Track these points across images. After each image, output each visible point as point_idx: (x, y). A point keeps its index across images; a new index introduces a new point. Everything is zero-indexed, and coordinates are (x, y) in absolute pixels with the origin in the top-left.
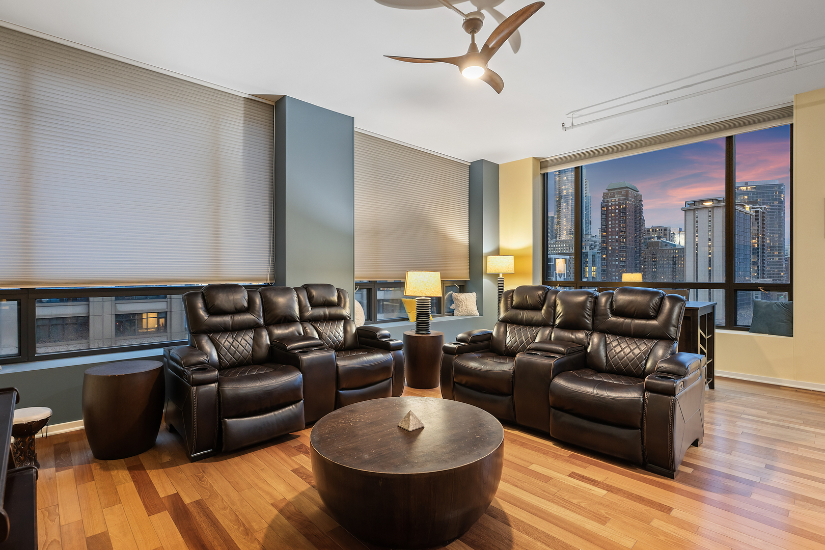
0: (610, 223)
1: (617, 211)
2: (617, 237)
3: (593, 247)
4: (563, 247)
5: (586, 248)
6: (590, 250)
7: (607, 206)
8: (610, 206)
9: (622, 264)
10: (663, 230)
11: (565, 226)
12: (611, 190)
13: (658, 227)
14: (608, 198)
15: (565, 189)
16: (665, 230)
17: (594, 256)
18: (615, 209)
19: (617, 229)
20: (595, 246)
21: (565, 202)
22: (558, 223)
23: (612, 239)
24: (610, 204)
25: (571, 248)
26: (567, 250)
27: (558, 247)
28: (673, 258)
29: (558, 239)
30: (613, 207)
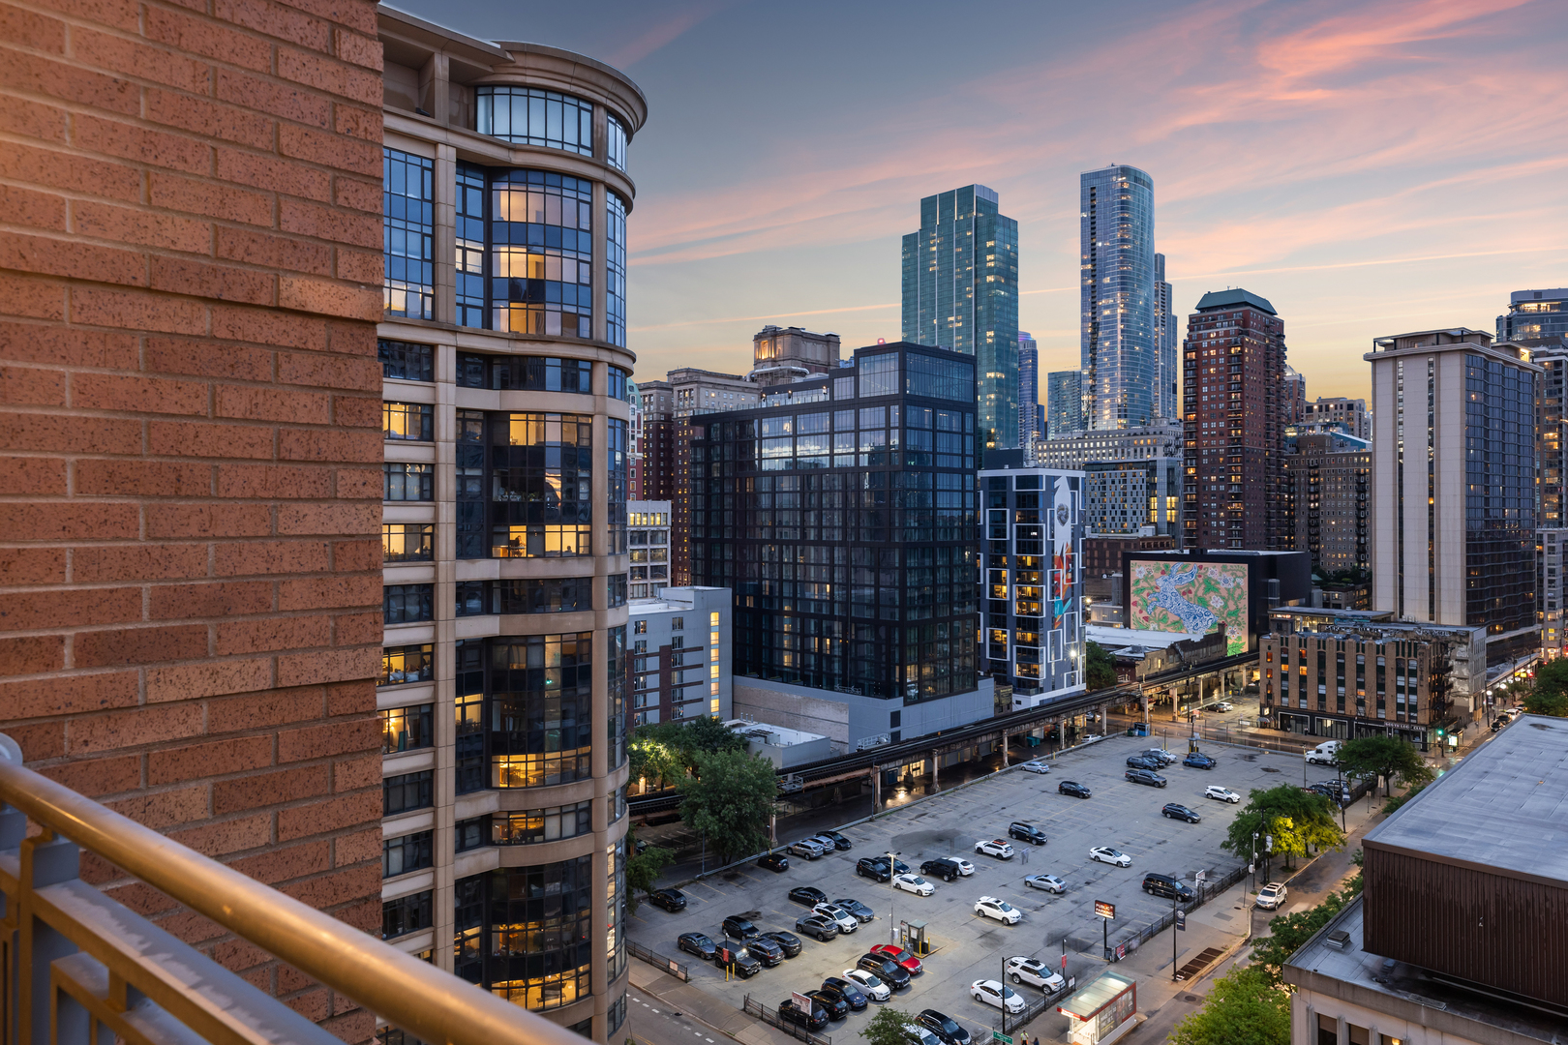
0: (1205, 389)
1: (1222, 360)
2: (1222, 424)
3: (1172, 448)
4: (1101, 448)
5: (1155, 450)
6: (1166, 455)
7: (1197, 349)
8: (1205, 349)
9: (1234, 489)
10: (1345, 407)
11: (1108, 396)
12: (1209, 309)
13: (1331, 400)
14: (1199, 329)
15: (1107, 307)
16: (1350, 407)
17: (1170, 470)
18: (1218, 356)
19: (1221, 406)
20: (1177, 447)
21: (1107, 339)
22: (1093, 389)
23: (1209, 429)
24: (1205, 344)
25: (1119, 450)
26: (1110, 455)
27: (1089, 449)
28: (1359, 474)
29: (1090, 429)
30: (1213, 352)
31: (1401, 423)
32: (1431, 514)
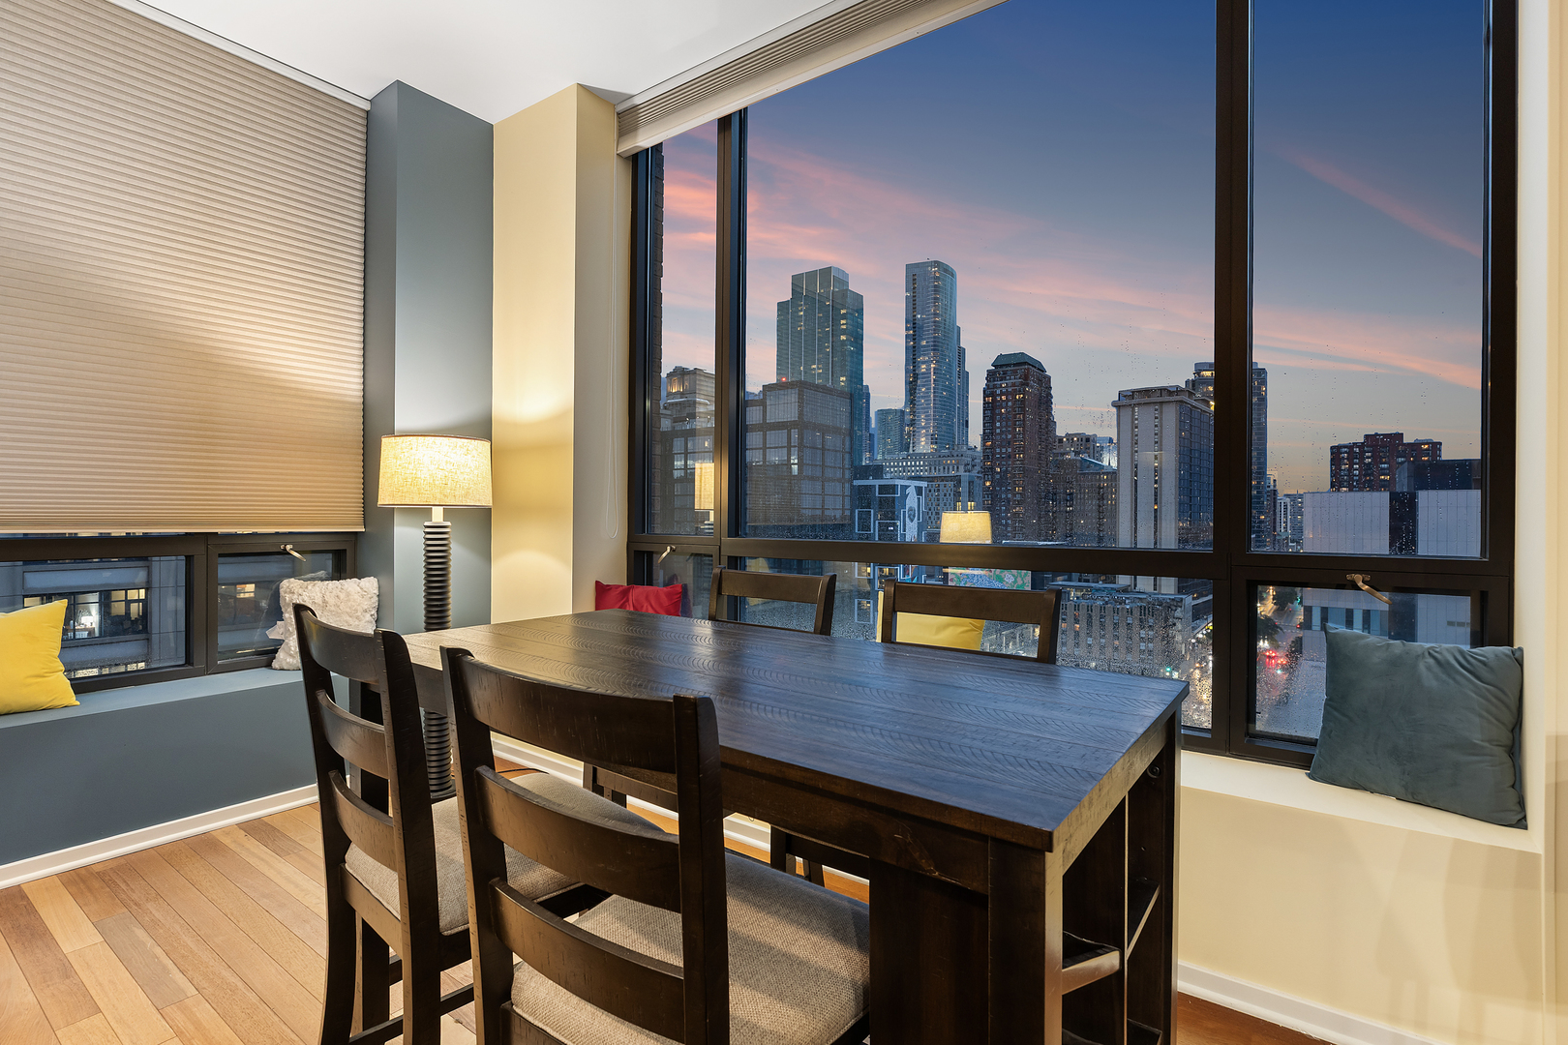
0: (998, 424)
1: (1010, 404)
2: (1010, 450)
3: (970, 467)
4: (920, 466)
5: (958, 468)
6: (965, 471)
7: (993, 395)
8: (998, 395)
9: (1018, 497)
10: (1084, 440)
11: (924, 428)
12: (1001, 366)
13: (1075, 435)
14: (994, 381)
15: (924, 363)
16: (1088, 440)
17: (971, 483)
18: (1007, 400)
19: (1010, 436)
20: (973, 466)
21: (924, 386)
22: (912, 423)
23: (1001, 453)
24: (998, 392)
25: (933, 468)
26: (926, 471)
27: (911, 466)
28: (1100, 488)
29: (911, 451)
30: (1004, 398)
31: (1136, 452)
32: (1156, 517)
